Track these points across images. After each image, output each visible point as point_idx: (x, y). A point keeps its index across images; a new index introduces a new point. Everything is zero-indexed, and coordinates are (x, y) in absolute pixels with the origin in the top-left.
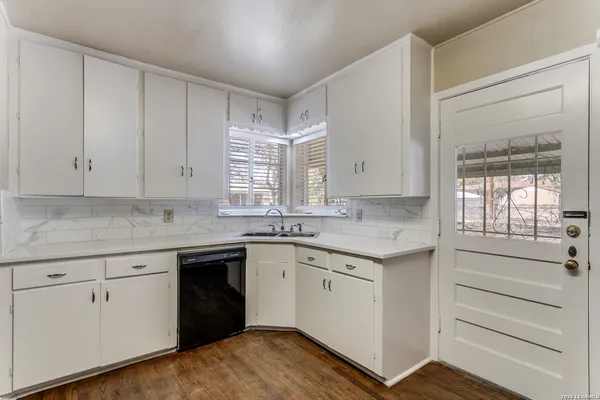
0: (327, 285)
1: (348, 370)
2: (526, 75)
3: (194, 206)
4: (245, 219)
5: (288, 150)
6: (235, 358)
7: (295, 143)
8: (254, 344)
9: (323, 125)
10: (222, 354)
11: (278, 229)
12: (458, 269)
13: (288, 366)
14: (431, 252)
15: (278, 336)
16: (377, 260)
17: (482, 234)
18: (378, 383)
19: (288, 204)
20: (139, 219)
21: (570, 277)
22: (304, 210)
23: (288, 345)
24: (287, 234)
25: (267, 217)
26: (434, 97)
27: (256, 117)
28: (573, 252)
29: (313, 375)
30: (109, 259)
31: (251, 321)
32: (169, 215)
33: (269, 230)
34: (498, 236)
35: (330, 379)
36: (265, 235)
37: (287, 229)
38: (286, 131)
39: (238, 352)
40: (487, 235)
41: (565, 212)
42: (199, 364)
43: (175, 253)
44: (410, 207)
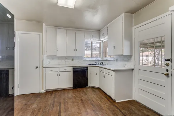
0: (104, 76)
1: (108, 97)
2: (156, 20)
3: (78, 58)
4: (90, 61)
5: (101, 43)
6: (84, 91)
7: (103, 41)
8: (89, 90)
9: (107, 37)
10: (81, 90)
11: (97, 63)
12: (139, 75)
13: (94, 94)
14: (133, 70)
15: (95, 89)
16: (113, 71)
17: (147, 65)
18: (114, 101)
19: (102, 57)
20: (67, 60)
21: (167, 78)
22: (106, 59)
23: (97, 91)
24: (99, 65)
25: (95, 60)
26: (133, 28)
27: (92, 36)
28: (167, 70)
29: (99, 97)
30: (60, 68)
31: (89, 85)
32: (73, 59)
33: (95, 63)
34: (151, 66)
35: (103, 98)
36: (94, 65)
37: (99, 63)
38: (100, 39)
39: (85, 90)
40: (149, 66)
41: (165, 59)
42: (76, 91)
43: (72, 68)
44: (128, 58)
